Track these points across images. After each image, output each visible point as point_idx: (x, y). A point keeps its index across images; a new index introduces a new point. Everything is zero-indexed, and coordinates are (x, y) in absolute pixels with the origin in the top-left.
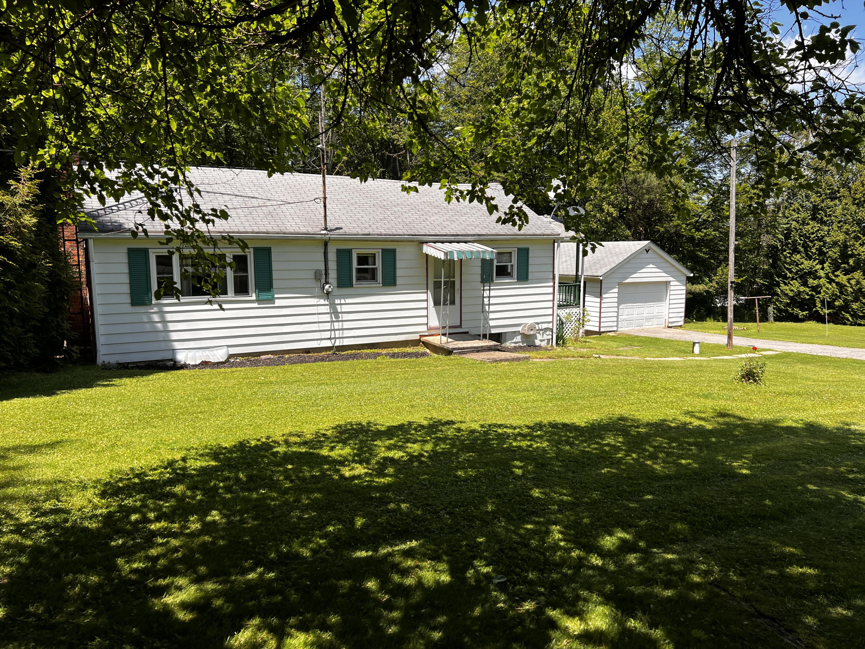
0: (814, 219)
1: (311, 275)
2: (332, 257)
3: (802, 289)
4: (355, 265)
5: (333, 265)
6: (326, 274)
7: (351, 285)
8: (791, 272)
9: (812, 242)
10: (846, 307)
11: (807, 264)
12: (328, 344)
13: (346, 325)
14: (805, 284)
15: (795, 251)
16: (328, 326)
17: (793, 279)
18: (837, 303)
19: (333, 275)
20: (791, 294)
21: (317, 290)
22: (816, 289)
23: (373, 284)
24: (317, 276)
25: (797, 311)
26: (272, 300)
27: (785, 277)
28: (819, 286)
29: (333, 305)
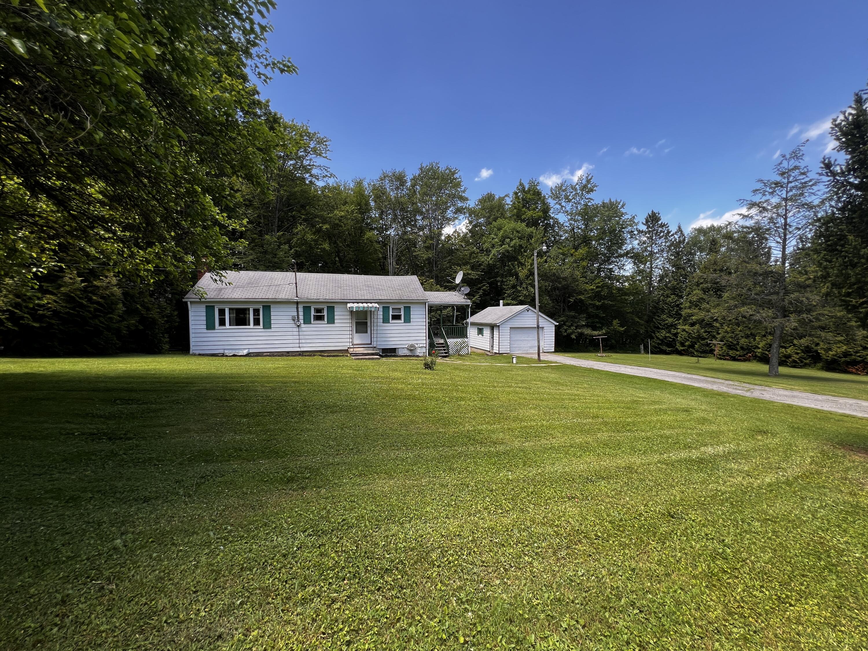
1: (290, 318)
2: (301, 309)
3: (668, 335)
4: (313, 313)
5: (301, 313)
6: (298, 317)
7: (310, 323)
8: (661, 325)
9: (672, 307)
10: (692, 346)
11: (670, 320)
13: (307, 341)
14: (669, 332)
16: (297, 341)
17: (662, 329)
18: (687, 344)
19: (301, 317)
20: (661, 338)
21: (294, 325)
23: (321, 322)
24: (293, 318)
25: (664, 348)
26: (271, 328)
27: (658, 328)
28: (677, 333)
29: (300, 331)
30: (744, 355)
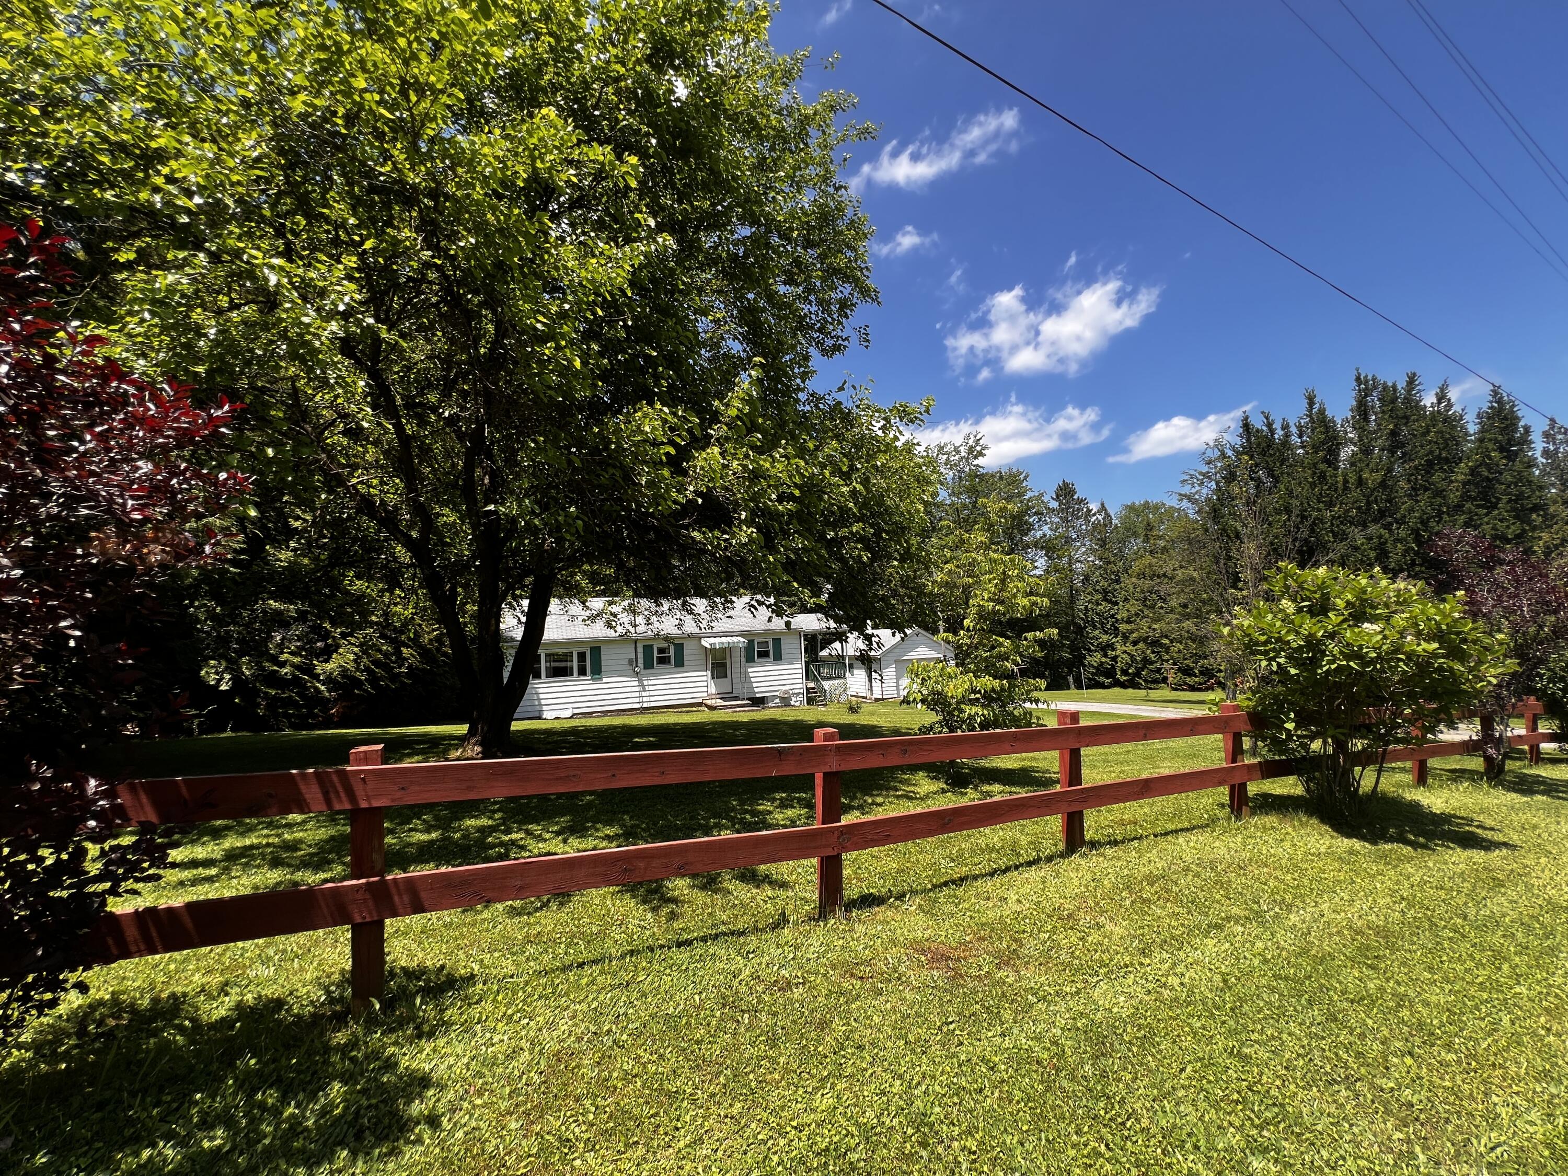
0: (1105, 600)
1: (626, 662)
2: (640, 650)
3: (1104, 660)
4: (655, 654)
5: (640, 655)
6: (636, 661)
7: (653, 668)
8: (1093, 645)
9: (1105, 619)
10: (1138, 674)
11: (1105, 638)
12: (638, 706)
13: (652, 693)
14: (1106, 656)
15: (1095, 628)
16: (637, 694)
17: (1095, 651)
18: (1130, 671)
19: (641, 661)
20: (1096, 665)
21: (631, 672)
22: (1114, 659)
23: (668, 666)
24: (630, 662)
25: (1102, 679)
26: (601, 679)
27: (1089, 650)
28: (1116, 657)
29: (640, 681)
30: (1205, 683)
